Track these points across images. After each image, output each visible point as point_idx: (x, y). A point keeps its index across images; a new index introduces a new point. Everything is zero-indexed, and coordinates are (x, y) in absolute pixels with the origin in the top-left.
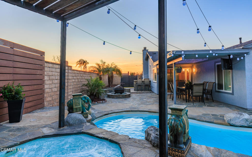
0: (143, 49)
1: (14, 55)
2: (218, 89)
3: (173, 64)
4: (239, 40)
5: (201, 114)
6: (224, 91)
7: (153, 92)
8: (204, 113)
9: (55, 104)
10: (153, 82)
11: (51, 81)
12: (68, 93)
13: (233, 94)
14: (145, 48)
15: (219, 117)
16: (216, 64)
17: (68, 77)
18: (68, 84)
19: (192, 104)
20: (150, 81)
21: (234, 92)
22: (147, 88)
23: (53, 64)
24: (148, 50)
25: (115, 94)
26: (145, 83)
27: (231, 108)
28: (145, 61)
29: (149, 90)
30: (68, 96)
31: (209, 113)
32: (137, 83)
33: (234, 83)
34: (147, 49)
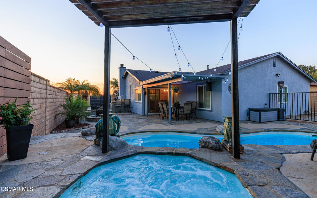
0: (120, 66)
1: (6, 59)
2: (199, 107)
3: (169, 84)
4: (207, 67)
5: (197, 129)
6: (204, 109)
7: (135, 114)
8: (198, 128)
9: (36, 133)
10: (135, 103)
11: (33, 99)
12: (46, 117)
13: (211, 111)
14: (122, 65)
15: (210, 129)
16: (198, 86)
17: (46, 95)
18: (46, 104)
19: (183, 122)
20: (130, 102)
21: (213, 110)
22: (126, 109)
23: (34, 76)
24: (125, 68)
25: (97, 117)
26: (125, 103)
27: (212, 123)
28: (122, 79)
29: (129, 112)
30: (46, 121)
31: (201, 127)
32: (115, 104)
33: (213, 102)
34: (124, 66)
